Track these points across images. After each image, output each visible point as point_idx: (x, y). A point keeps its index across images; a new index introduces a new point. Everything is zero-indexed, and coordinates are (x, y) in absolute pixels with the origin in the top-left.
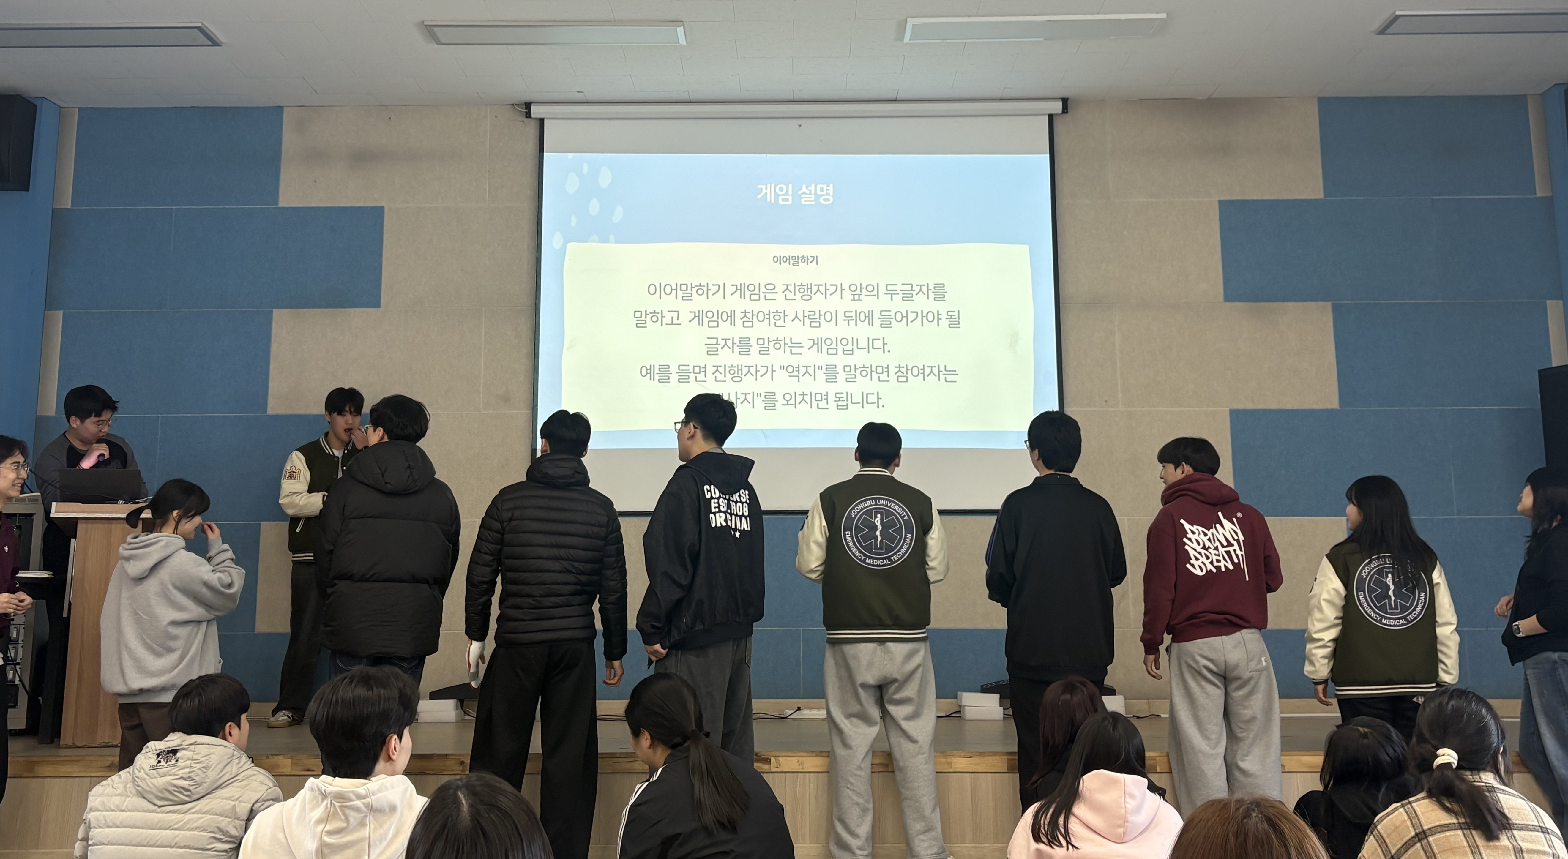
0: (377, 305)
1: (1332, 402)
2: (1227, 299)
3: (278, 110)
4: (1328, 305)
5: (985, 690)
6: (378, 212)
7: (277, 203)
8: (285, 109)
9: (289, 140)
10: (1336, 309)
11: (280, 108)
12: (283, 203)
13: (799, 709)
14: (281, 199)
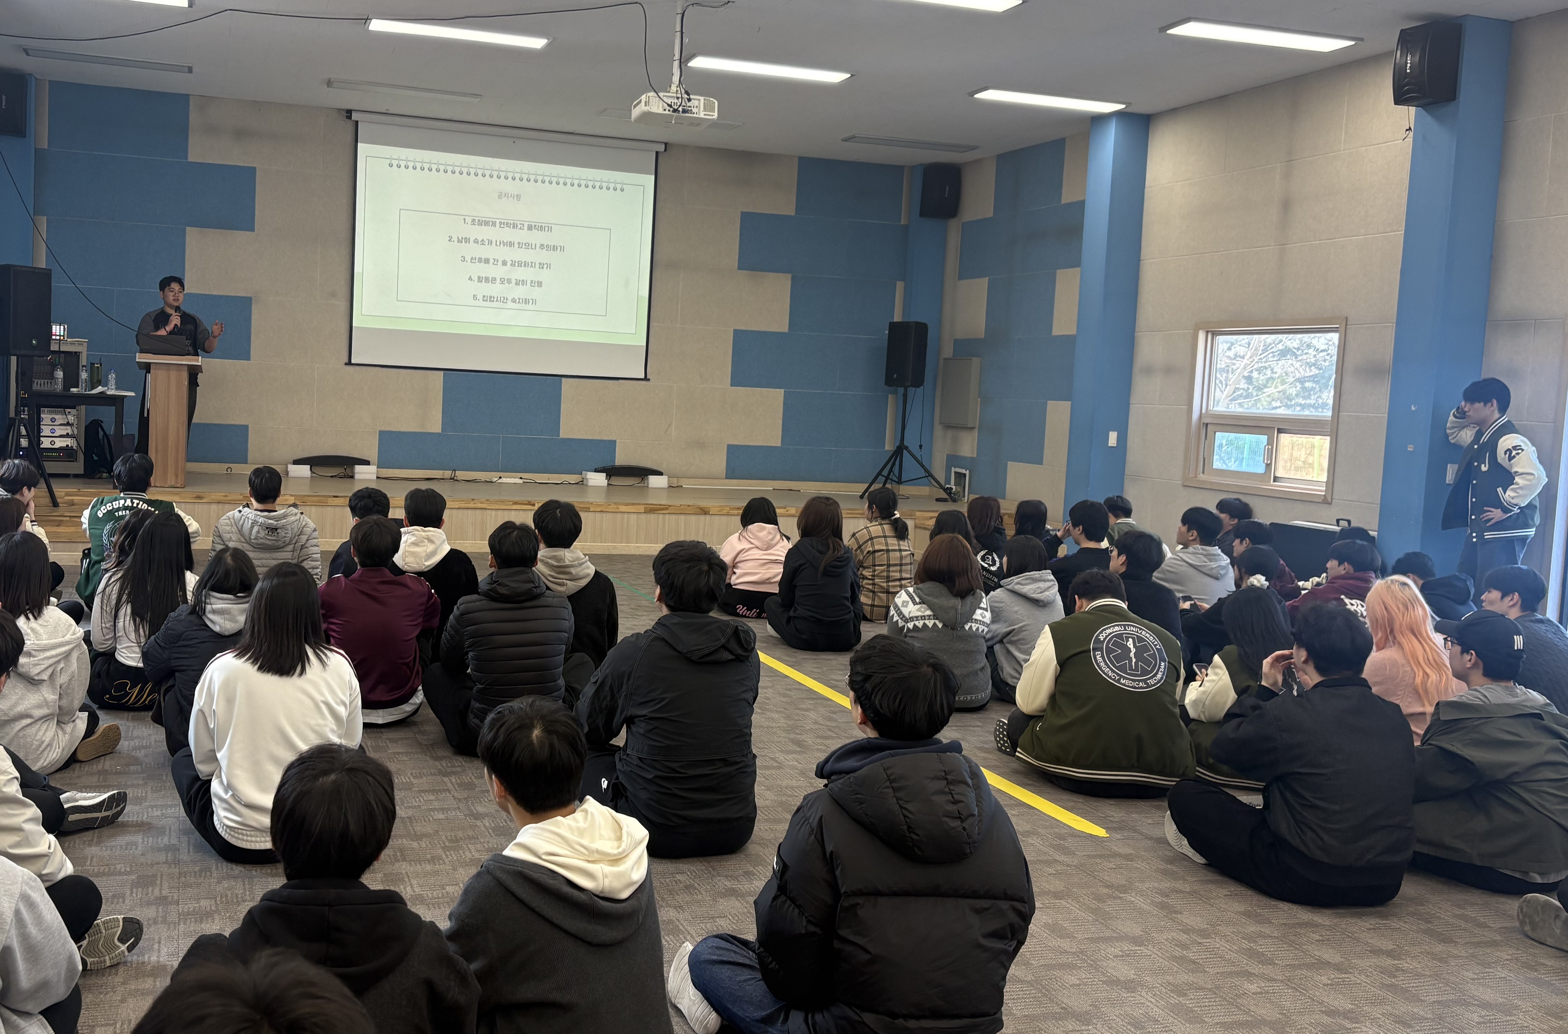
0: (252, 229)
1: (785, 329)
2: (739, 268)
3: (187, 96)
4: (790, 276)
5: (597, 471)
6: (253, 170)
7: (186, 158)
8: (191, 97)
9: (194, 117)
10: (793, 279)
11: (188, 95)
12: (191, 159)
13: (500, 478)
14: (189, 156)
